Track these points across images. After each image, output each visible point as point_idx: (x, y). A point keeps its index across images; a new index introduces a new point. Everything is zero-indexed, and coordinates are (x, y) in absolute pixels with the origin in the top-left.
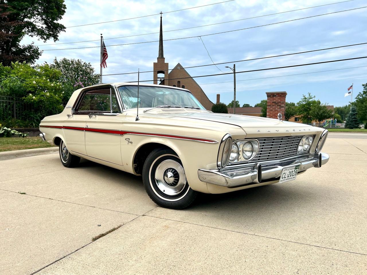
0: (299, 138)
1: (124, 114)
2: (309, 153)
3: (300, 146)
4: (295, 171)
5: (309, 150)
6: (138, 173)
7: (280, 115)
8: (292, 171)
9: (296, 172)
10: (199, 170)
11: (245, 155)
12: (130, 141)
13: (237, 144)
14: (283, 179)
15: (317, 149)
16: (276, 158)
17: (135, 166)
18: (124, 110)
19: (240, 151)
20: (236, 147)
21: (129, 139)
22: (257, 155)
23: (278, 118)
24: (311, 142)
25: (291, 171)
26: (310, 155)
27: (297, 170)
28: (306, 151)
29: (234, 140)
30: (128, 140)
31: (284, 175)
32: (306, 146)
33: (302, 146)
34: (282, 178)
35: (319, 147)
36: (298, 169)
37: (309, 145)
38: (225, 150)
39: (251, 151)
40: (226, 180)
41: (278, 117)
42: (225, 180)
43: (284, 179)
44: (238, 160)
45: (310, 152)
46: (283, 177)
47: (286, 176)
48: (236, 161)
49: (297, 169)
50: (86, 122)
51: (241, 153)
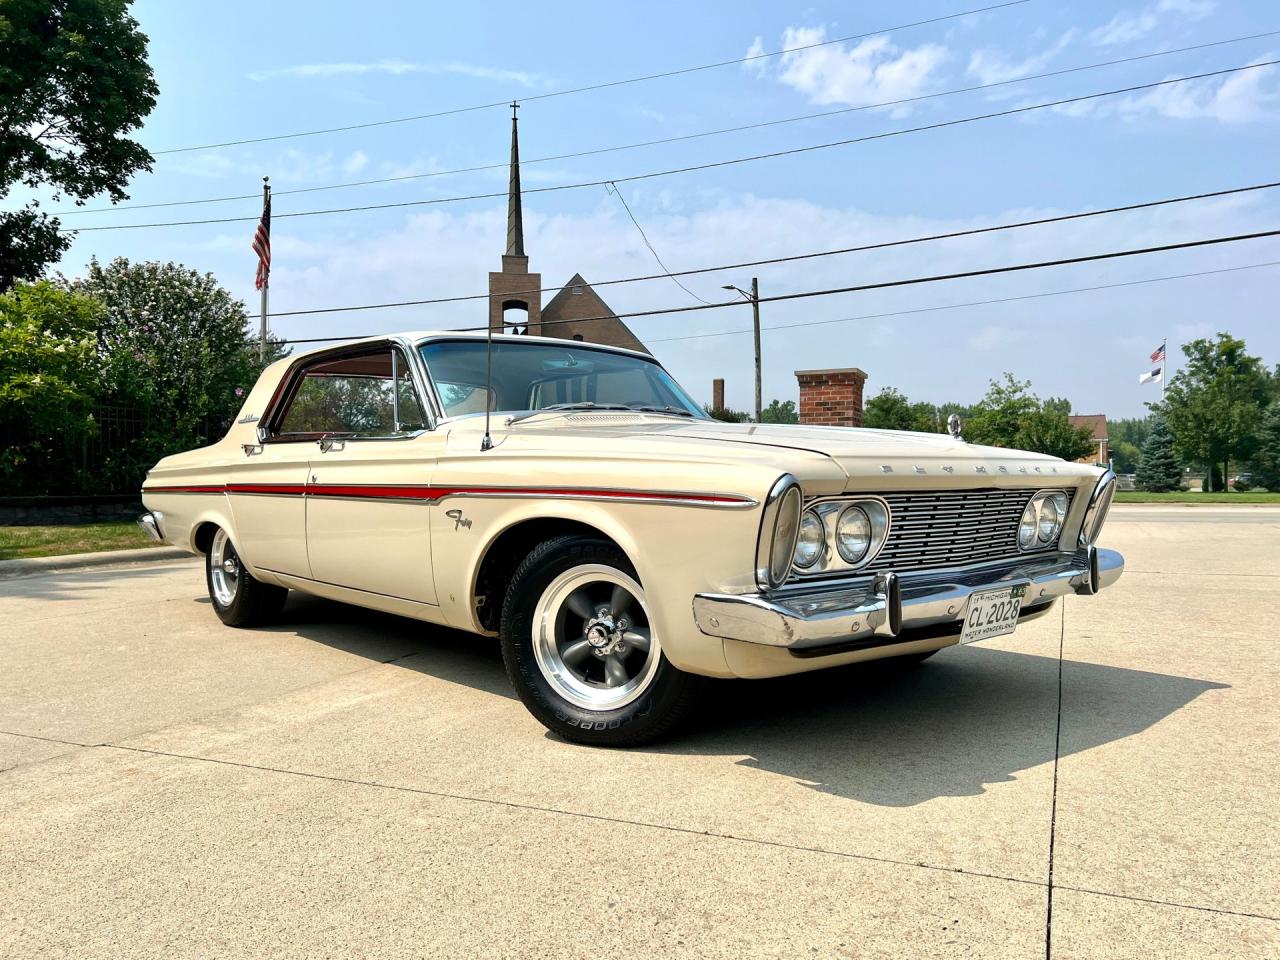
0: (1020, 497)
1: (440, 431)
2: (1057, 550)
3: (1025, 523)
4: (1010, 602)
5: (1058, 539)
6: (490, 629)
7: (956, 422)
8: (1003, 604)
9: (1015, 608)
10: (697, 596)
11: (845, 550)
12: (463, 519)
13: (819, 513)
14: (972, 629)
15: (1082, 537)
16: (948, 559)
17: (480, 601)
18: (439, 420)
19: (830, 535)
20: (816, 522)
21: (460, 512)
22: (885, 549)
23: (950, 431)
24: (1061, 512)
25: (998, 602)
26: (1062, 556)
27: (1018, 601)
28: (1046, 544)
29: (808, 497)
30: (457, 515)
31: (976, 614)
32: (1047, 527)
33: (1034, 524)
34: (971, 626)
35: (1088, 531)
36: (1023, 596)
37: (1056, 521)
38: (780, 529)
39: (866, 535)
40: (786, 624)
41: (949, 427)
42: (783, 623)
43: (975, 628)
44: (824, 564)
45: (1062, 547)
46: (974, 620)
47: (983, 619)
48: (816, 568)
49: (1017, 595)
50: (308, 465)
51: (832, 542)
